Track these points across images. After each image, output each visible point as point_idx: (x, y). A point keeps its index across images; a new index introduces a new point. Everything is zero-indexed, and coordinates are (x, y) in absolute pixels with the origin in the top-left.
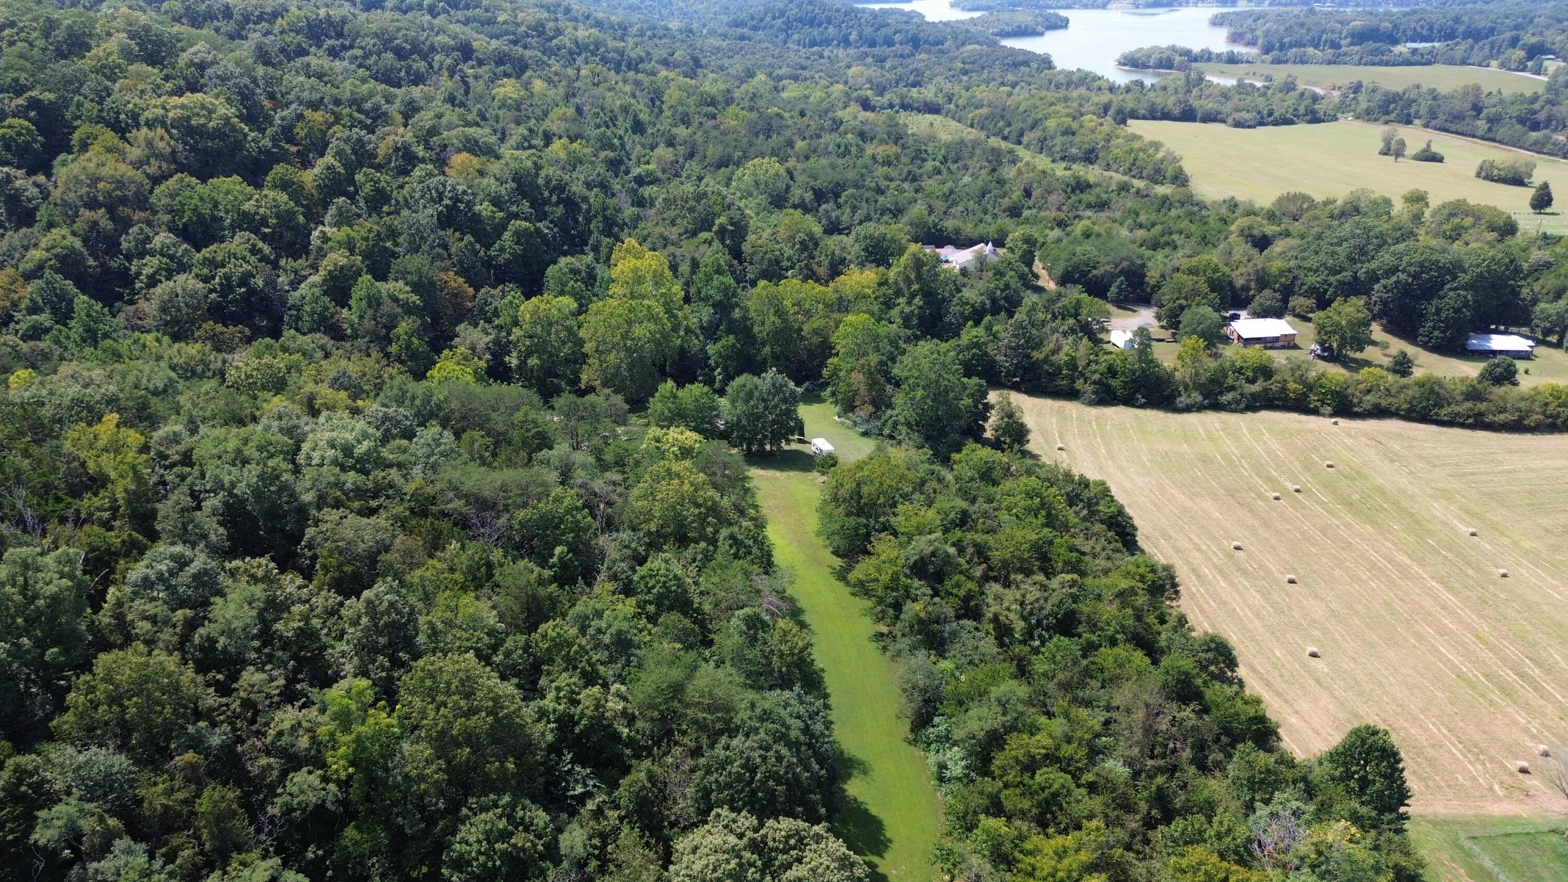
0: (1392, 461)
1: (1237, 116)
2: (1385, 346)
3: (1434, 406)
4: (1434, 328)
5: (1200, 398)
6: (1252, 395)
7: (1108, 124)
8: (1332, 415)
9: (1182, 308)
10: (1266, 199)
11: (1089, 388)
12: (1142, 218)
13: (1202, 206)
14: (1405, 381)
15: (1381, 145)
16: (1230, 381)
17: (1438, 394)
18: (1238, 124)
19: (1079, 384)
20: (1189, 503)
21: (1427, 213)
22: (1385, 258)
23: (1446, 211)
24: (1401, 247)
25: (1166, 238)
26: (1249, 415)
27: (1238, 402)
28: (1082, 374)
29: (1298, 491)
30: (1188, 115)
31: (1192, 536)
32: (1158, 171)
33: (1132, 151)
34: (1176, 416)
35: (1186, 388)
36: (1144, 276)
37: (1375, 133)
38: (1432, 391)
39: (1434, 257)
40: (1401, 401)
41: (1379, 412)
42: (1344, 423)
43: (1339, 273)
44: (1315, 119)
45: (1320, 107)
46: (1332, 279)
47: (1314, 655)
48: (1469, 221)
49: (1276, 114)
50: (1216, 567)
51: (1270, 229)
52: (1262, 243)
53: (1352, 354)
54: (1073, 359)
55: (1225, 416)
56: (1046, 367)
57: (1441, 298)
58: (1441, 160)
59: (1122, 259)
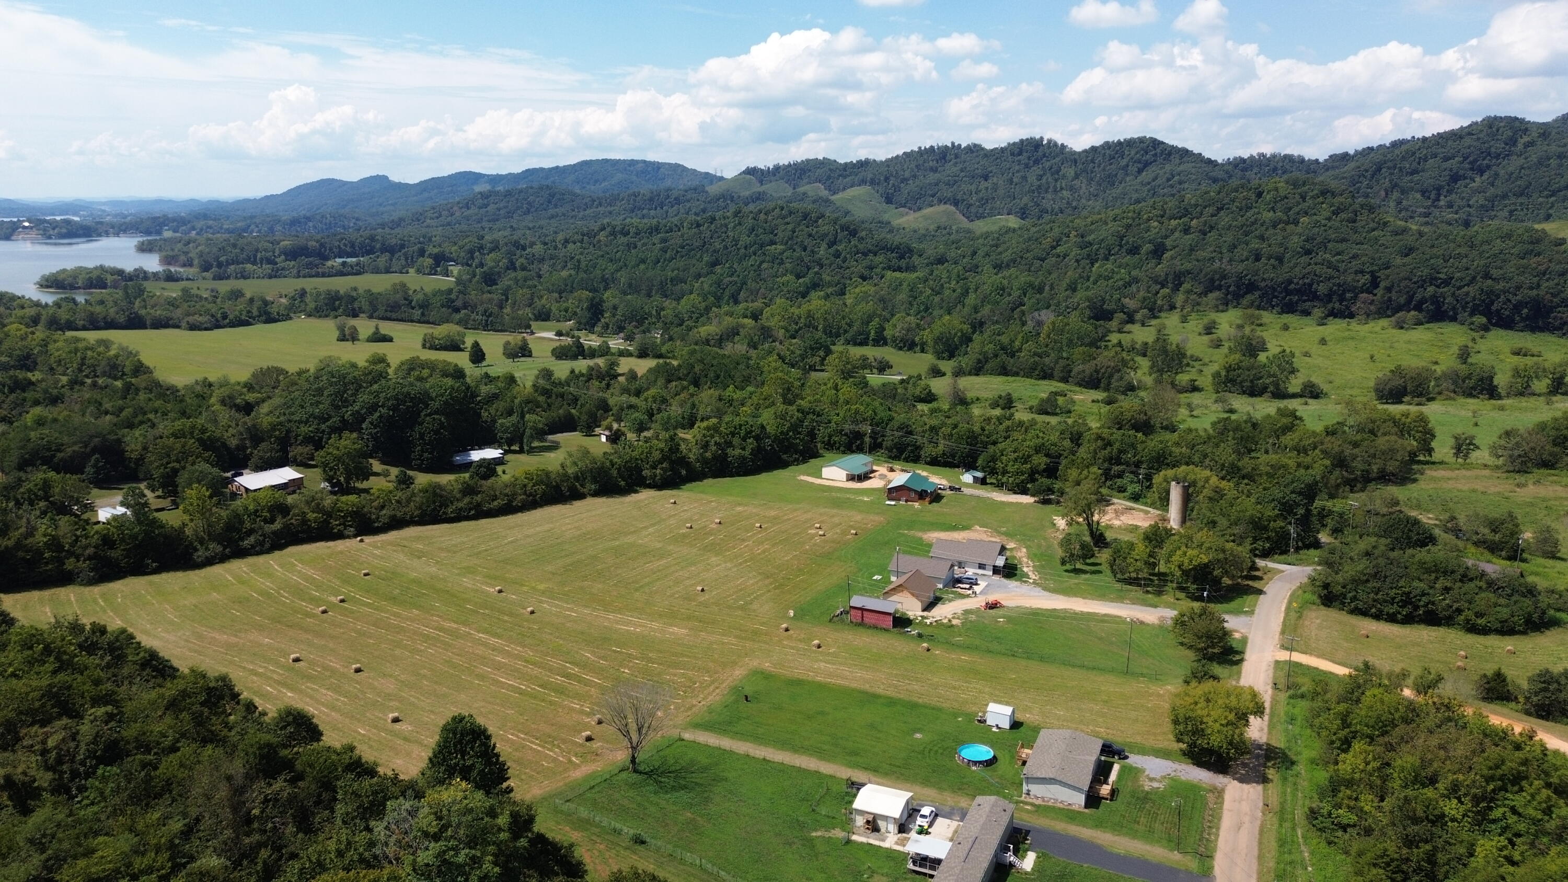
0: (419, 558)
1: (191, 319)
2: (386, 474)
3: (440, 506)
4: (422, 451)
5: (219, 549)
6: (274, 533)
7: (40, 333)
8: (355, 536)
9: (175, 472)
10: (241, 375)
11: (83, 565)
12: (107, 406)
13: (173, 390)
14: (409, 492)
15: (336, 334)
16: (248, 525)
17: (441, 496)
18: (193, 327)
19: (70, 564)
20: (233, 640)
21: (390, 371)
22: (364, 398)
23: (405, 367)
24: (375, 387)
25: (140, 418)
26: (277, 554)
27: (262, 544)
28: (71, 554)
29: (342, 601)
30: (135, 323)
31: (245, 664)
32: (114, 367)
33: (76, 350)
34: (197, 572)
35: (202, 543)
36: (124, 451)
37: (328, 327)
38: (435, 494)
39: (405, 390)
40: (412, 509)
41: (397, 523)
42: (368, 539)
43: (327, 420)
44: (270, 320)
45: (274, 310)
46: (323, 427)
47: (396, 720)
48: (426, 372)
49: (231, 317)
50: (279, 683)
51: (251, 397)
52: (248, 408)
53: (359, 485)
54: (54, 538)
55: (251, 560)
56: (21, 554)
57: (421, 424)
58: (390, 340)
59: (92, 437)
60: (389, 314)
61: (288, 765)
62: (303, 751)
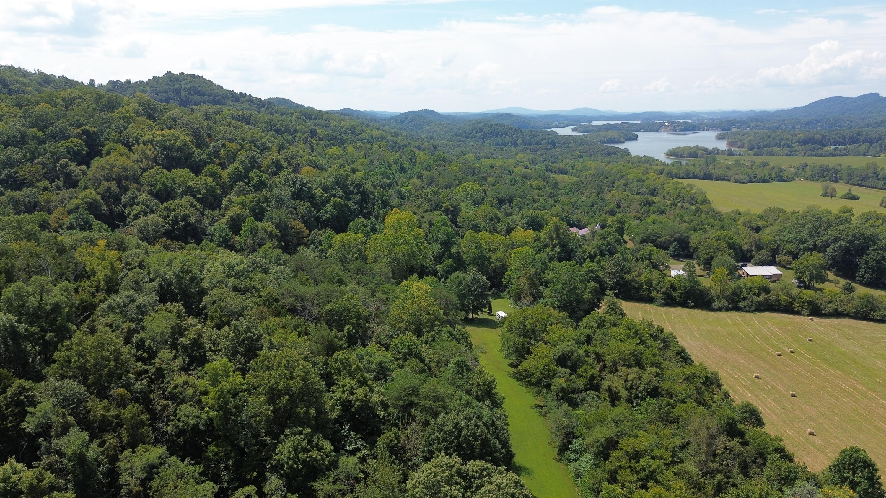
0: (849, 339)
1: (736, 177)
2: (837, 282)
3: (871, 310)
4: (865, 272)
5: (727, 304)
6: (759, 303)
7: (663, 178)
8: (809, 315)
9: (712, 258)
10: (758, 210)
11: (660, 296)
12: (686, 218)
13: (720, 214)
14: (850, 297)
15: (822, 191)
16: (744, 295)
17: (873, 304)
18: (737, 181)
19: (654, 294)
20: (725, 355)
21: (853, 218)
22: (832, 233)
23: (864, 217)
24: (841, 227)
25: (700, 227)
26: (758, 314)
27: (750, 307)
28: (655, 289)
29: (792, 352)
30: (708, 177)
31: (728, 370)
32: (693, 198)
33: (677, 188)
34: (713, 313)
35: (718, 298)
36: (689, 243)
37: (817, 187)
38: (868, 302)
39: (862, 231)
40: (850, 308)
41: (837, 314)
42: (816, 319)
43: (805, 243)
44: (782, 180)
45: (785, 175)
46: (801, 246)
47: (812, 434)
48: (879, 222)
49: (759, 177)
50: (745, 387)
51: (761, 223)
52: (758, 229)
53: (817, 285)
54: (649, 280)
55: (742, 314)
56: (633, 284)
57: (868, 255)
58: (858, 199)
59: (676, 233)
60: (860, 182)
61: (741, 434)
62: (751, 430)
